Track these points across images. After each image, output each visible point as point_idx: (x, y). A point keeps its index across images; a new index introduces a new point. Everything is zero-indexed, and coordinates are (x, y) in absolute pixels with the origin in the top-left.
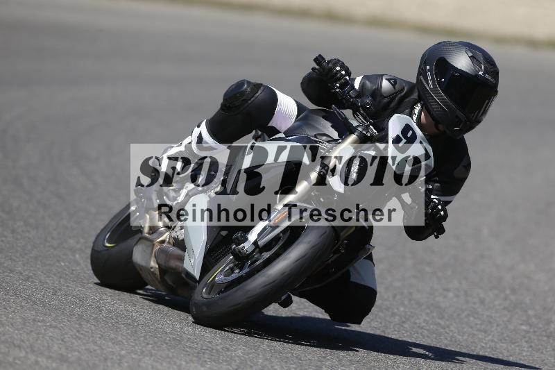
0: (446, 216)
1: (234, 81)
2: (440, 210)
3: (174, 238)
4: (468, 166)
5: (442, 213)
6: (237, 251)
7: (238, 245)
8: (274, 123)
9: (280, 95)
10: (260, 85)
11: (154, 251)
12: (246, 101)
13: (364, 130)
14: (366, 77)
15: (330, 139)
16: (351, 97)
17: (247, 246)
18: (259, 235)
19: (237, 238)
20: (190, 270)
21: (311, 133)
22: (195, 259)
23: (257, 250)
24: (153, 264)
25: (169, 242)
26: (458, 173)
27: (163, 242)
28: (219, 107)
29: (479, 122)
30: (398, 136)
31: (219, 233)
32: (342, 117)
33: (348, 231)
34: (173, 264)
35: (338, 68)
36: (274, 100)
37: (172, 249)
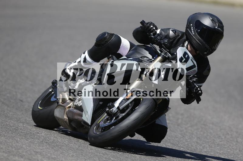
0: (201, 93)
1: (101, 33)
2: (199, 91)
3: (75, 105)
4: (209, 70)
5: (200, 92)
6: (110, 111)
7: (110, 109)
8: (120, 52)
9: (122, 39)
10: (113, 34)
11: (66, 111)
12: (107, 42)
13: (165, 54)
14: (162, 30)
15: (149, 59)
16: (158, 39)
17: (114, 109)
18: (120, 104)
19: (110, 106)
20: (86, 120)
21: (138, 56)
22: (88, 115)
23: (119, 111)
24: (65, 117)
25: (73, 107)
26: (205, 73)
27: (70, 107)
28: (94, 44)
29: (215, 50)
30: (181, 57)
31: (99, 103)
32: (154, 49)
33: (159, 101)
34: (77, 117)
35: (152, 26)
36: (120, 41)
37: (75, 111)
